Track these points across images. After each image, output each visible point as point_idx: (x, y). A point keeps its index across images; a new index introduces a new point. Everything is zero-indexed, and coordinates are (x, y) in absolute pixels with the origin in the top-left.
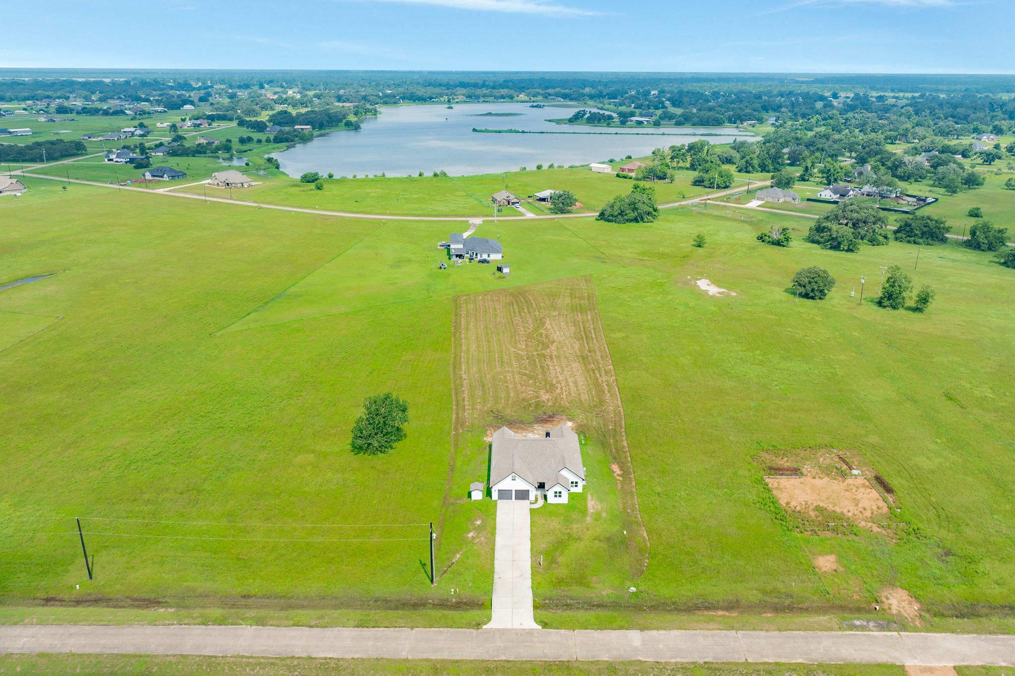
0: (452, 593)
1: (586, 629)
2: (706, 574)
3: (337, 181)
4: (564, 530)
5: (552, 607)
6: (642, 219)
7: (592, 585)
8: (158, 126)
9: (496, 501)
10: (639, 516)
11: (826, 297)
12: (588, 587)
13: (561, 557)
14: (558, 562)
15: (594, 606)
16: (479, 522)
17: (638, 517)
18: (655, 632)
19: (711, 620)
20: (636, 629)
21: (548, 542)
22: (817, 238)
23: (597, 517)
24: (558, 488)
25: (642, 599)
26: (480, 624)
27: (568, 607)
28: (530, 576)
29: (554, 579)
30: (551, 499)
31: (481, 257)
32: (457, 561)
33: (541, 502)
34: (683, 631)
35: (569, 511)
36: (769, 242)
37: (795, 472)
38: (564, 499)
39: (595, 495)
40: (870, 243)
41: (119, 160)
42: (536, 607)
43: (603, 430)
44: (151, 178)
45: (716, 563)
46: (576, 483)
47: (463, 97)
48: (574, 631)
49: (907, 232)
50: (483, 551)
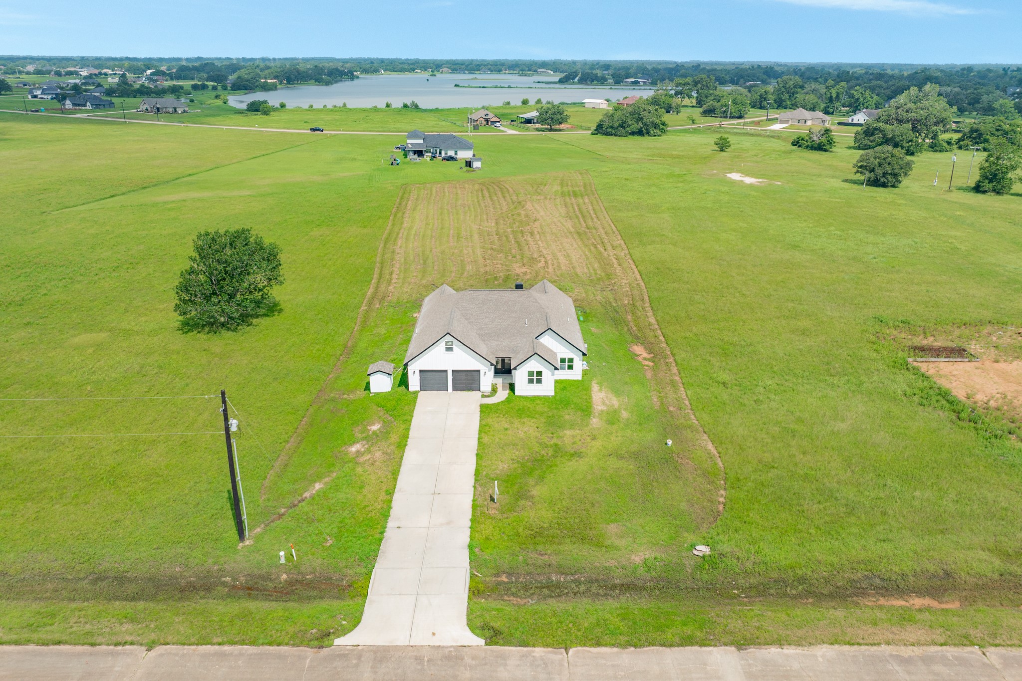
0: (283, 561)
1: (598, 644)
2: (859, 518)
3: (290, 111)
4: (546, 440)
5: (514, 590)
6: (648, 133)
7: (608, 542)
8: (109, 81)
9: (415, 393)
10: (693, 416)
11: (900, 185)
12: (599, 545)
13: (538, 487)
14: (532, 497)
15: (613, 587)
16: (375, 427)
17: (690, 419)
18: (774, 650)
19: (905, 618)
20: (726, 644)
21: (513, 460)
22: (866, 142)
23: (612, 418)
24: (534, 365)
25: (726, 570)
26: (328, 634)
27: (554, 590)
28: (469, 524)
29: (521, 530)
30: (523, 388)
31: (446, 154)
32: (312, 497)
33: (502, 394)
34: (846, 648)
35: (556, 409)
36: (807, 147)
37: (958, 352)
38: (546, 388)
39: (605, 384)
40: (931, 149)
41: (43, 96)
42: (475, 592)
43: (614, 305)
44: (71, 107)
45: (873, 495)
46: (571, 360)
47: (448, 69)
48: (567, 650)
49: (974, 138)
50: (373, 477)
